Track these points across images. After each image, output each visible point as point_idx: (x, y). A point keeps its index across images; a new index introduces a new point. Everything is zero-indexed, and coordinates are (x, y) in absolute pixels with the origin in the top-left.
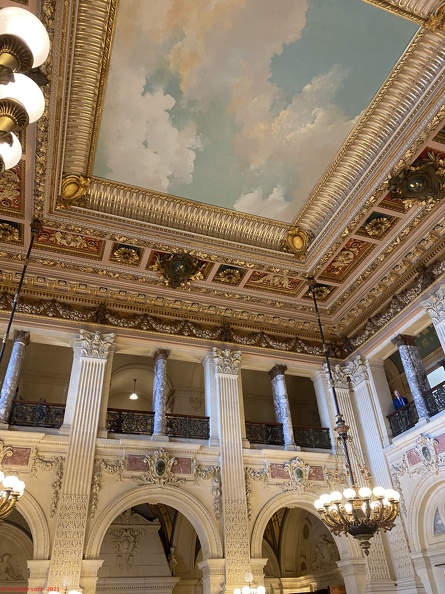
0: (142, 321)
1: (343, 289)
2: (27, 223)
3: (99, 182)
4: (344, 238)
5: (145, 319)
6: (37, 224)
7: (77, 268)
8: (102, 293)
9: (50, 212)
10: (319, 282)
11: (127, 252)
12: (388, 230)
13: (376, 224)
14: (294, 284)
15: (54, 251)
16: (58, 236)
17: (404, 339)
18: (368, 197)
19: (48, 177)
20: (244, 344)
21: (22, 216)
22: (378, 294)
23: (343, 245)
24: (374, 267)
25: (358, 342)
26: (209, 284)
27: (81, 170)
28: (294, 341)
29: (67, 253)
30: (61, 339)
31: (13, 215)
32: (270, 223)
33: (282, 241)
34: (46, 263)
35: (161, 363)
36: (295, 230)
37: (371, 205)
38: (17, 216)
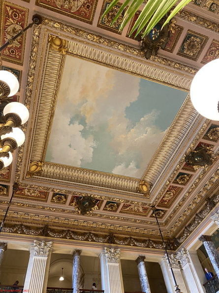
0: (67, 234)
1: (170, 211)
2: (11, 185)
3: (48, 164)
4: (167, 185)
5: (68, 233)
6: (16, 186)
7: (34, 207)
8: (46, 219)
9: (23, 179)
10: (158, 208)
11: (60, 197)
12: (188, 181)
13: (182, 178)
14: (145, 209)
15: (24, 198)
16: (26, 191)
17: (205, 238)
18: (176, 165)
19: (23, 163)
20: (121, 244)
21: (9, 182)
22: (188, 213)
23: (167, 189)
24: (184, 199)
25: (181, 240)
26: (101, 211)
27: (39, 159)
28: (148, 241)
29: (30, 199)
30: (24, 246)
31: (5, 181)
32: (130, 179)
33: (137, 188)
34: (19, 204)
35: (77, 258)
36: (143, 182)
37: (178, 169)
38: (7, 182)
